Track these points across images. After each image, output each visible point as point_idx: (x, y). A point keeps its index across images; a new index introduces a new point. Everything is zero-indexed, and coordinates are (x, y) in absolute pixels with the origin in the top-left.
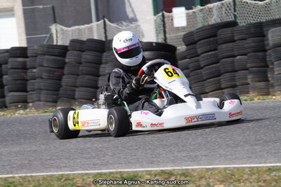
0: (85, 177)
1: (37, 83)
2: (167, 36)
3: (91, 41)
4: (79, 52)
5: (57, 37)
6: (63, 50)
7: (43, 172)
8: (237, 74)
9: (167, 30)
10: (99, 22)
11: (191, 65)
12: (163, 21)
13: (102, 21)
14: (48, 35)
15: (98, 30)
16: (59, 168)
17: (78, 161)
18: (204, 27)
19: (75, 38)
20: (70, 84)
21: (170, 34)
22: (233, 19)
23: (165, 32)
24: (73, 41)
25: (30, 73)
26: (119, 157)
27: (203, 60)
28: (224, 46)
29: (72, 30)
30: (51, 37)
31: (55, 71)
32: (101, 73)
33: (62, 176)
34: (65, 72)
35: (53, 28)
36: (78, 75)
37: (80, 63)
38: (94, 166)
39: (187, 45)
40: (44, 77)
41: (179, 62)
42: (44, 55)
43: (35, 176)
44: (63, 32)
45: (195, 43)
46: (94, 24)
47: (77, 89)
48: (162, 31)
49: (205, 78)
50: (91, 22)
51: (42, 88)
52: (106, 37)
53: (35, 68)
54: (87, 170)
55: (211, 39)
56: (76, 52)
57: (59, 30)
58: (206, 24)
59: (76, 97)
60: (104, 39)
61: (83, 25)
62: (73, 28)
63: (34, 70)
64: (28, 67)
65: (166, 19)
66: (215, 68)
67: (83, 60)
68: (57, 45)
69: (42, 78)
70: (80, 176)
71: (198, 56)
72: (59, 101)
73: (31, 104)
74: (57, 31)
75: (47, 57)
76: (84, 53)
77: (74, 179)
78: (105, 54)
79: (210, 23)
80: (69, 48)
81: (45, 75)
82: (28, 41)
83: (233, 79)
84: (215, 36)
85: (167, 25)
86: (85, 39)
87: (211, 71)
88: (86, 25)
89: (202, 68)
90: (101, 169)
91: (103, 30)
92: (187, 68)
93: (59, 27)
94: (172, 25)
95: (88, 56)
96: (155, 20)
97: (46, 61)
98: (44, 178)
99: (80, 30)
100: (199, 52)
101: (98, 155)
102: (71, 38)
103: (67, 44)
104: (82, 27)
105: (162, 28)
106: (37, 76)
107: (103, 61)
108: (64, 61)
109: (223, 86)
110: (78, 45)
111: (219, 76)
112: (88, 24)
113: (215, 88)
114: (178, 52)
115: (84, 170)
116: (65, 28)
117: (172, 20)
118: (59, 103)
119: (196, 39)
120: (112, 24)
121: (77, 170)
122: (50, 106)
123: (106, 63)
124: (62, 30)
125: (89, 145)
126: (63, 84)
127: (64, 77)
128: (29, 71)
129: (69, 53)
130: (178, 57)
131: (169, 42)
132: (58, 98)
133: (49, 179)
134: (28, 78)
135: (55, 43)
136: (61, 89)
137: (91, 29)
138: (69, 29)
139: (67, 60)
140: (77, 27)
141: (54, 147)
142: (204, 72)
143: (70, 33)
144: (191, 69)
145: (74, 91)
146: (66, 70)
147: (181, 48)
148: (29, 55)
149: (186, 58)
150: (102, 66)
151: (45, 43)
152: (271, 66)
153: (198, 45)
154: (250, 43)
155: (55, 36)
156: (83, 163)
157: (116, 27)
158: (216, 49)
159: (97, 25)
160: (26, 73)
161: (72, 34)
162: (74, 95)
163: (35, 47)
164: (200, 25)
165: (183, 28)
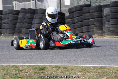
0: (24, 67)
1: (6, 26)
2: (62, 9)
3: (30, 9)
4: (24, 14)
5: (15, 6)
6: (18, 12)
7: (6, 63)
8: (90, 26)
9: (62, 6)
10: (33, 1)
11: (71, 22)
12: (60, 2)
13: (35, 1)
14: (12, 6)
15: (33, 5)
16: (13, 62)
17: (21, 60)
18: (77, 6)
19: (23, 7)
20: (20, 27)
21: (63, 8)
22: (90, 3)
23: (61, 7)
24: (22, 9)
25: (3, 21)
26: (39, 59)
27: (76, 20)
28: (85, 14)
29: (22, 4)
30: (13, 6)
31: (14, 21)
32: (33, 23)
33: (14, 65)
34: (18, 22)
35: (14, 3)
36: (23, 23)
37: (25, 18)
38: (28, 62)
39: (69, 13)
40: (9, 23)
41: (66, 20)
42: (10, 14)
43: (3, 65)
44: (18, 5)
45: (73, 12)
46: (31, 2)
47: (23, 29)
48: (60, 7)
49: (76, 27)
50: (30, 1)
51: (8, 28)
52: (36, 8)
53: (5, 19)
54: (25, 63)
55: (80, 11)
56: (23, 14)
57: (16, 4)
58: (78, 5)
59: (22, 32)
60: (35, 9)
61: (27, 2)
62: (22, 3)
63: (5, 20)
64: (2, 18)
65: (61, 2)
66: (81, 23)
67: (26, 17)
68: (15, 10)
69: (8, 23)
70: (22, 66)
71: (74, 18)
72: (15, 33)
73: (3, 34)
74: (15, 4)
75: (10, 15)
76: (26, 14)
77: (19, 67)
78: (35, 15)
79: (80, 5)
80: (20, 12)
81: (9, 22)
82: (3, 7)
83: (88, 29)
84: (82, 10)
85: (62, 4)
86: (27, 8)
87: (79, 24)
88: (28, 2)
89: (75, 23)
90: (30, 64)
91: (35, 5)
92: (69, 23)
93: (17, 2)
94: (64, 4)
95: (28, 15)
96: (57, 2)
97: (10, 16)
98: (6, 66)
99: (25, 4)
100: (75, 16)
101: (30, 58)
102: (21, 8)
103: (20, 10)
104: (26, 3)
105: (60, 5)
106: (6, 22)
107: (34, 18)
108: (18, 17)
109: (84, 31)
110: (24, 11)
111: (82, 27)
112: (29, 2)
113: (80, 32)
114: (66, 16)
115: (23, 63)
116: (19, 3)
117: (64, 2)
118: (14, 35)
119: (74, 11)
120: (39, 3)
121: (20, 63)
122: (11, 36)
123: (36, 19)
124: (18, 4)
125: (26, 53)
126: (17, 26)
127: (17, 23)
128: (3, 20)
129: (20, 13)
130: (66, 18)
131: (62, 11)
132: (14, 32)
133: (9, 66)
134: (2, 23)
135: (14, 9)
136: (16, 28)
137: (30, 4)
138: (20, 3)
139: (19, 17)
140: (24, 3)
141: (12, 53)
142: (76, 25)
143: (21, 5)
144: (71, 23)
145: (21, 30)
146: (19, 21)
147: (67, 14)
148: (3, 13)
149: (69, 19)
150: (33, 20)
151: (10, 9)
152: (104, 24)
153: (74, 13)
154: (96, 14)
155: (14, 6)
156: (23, 60)
157: (40, 4)
158: (82, 16)
159: (33, 3)
160: (2, 21)
161: (22, 6)
162: (21, 32)
163: (6, 10)
164: (76, 5)
165: (68, 6)
